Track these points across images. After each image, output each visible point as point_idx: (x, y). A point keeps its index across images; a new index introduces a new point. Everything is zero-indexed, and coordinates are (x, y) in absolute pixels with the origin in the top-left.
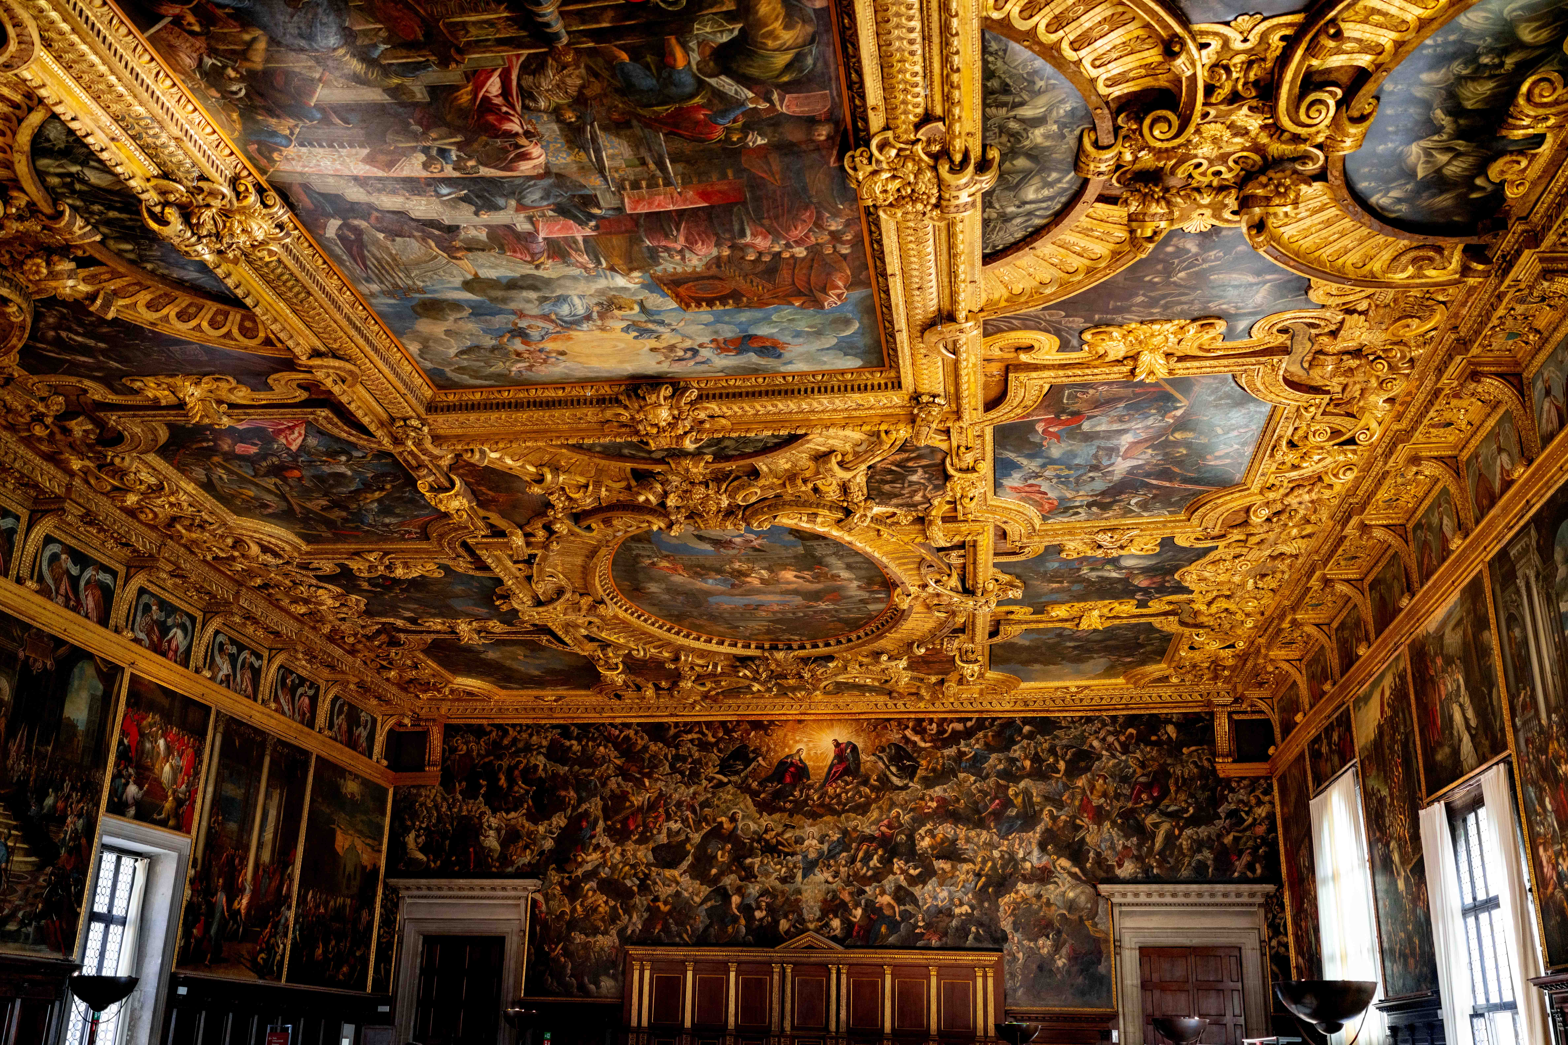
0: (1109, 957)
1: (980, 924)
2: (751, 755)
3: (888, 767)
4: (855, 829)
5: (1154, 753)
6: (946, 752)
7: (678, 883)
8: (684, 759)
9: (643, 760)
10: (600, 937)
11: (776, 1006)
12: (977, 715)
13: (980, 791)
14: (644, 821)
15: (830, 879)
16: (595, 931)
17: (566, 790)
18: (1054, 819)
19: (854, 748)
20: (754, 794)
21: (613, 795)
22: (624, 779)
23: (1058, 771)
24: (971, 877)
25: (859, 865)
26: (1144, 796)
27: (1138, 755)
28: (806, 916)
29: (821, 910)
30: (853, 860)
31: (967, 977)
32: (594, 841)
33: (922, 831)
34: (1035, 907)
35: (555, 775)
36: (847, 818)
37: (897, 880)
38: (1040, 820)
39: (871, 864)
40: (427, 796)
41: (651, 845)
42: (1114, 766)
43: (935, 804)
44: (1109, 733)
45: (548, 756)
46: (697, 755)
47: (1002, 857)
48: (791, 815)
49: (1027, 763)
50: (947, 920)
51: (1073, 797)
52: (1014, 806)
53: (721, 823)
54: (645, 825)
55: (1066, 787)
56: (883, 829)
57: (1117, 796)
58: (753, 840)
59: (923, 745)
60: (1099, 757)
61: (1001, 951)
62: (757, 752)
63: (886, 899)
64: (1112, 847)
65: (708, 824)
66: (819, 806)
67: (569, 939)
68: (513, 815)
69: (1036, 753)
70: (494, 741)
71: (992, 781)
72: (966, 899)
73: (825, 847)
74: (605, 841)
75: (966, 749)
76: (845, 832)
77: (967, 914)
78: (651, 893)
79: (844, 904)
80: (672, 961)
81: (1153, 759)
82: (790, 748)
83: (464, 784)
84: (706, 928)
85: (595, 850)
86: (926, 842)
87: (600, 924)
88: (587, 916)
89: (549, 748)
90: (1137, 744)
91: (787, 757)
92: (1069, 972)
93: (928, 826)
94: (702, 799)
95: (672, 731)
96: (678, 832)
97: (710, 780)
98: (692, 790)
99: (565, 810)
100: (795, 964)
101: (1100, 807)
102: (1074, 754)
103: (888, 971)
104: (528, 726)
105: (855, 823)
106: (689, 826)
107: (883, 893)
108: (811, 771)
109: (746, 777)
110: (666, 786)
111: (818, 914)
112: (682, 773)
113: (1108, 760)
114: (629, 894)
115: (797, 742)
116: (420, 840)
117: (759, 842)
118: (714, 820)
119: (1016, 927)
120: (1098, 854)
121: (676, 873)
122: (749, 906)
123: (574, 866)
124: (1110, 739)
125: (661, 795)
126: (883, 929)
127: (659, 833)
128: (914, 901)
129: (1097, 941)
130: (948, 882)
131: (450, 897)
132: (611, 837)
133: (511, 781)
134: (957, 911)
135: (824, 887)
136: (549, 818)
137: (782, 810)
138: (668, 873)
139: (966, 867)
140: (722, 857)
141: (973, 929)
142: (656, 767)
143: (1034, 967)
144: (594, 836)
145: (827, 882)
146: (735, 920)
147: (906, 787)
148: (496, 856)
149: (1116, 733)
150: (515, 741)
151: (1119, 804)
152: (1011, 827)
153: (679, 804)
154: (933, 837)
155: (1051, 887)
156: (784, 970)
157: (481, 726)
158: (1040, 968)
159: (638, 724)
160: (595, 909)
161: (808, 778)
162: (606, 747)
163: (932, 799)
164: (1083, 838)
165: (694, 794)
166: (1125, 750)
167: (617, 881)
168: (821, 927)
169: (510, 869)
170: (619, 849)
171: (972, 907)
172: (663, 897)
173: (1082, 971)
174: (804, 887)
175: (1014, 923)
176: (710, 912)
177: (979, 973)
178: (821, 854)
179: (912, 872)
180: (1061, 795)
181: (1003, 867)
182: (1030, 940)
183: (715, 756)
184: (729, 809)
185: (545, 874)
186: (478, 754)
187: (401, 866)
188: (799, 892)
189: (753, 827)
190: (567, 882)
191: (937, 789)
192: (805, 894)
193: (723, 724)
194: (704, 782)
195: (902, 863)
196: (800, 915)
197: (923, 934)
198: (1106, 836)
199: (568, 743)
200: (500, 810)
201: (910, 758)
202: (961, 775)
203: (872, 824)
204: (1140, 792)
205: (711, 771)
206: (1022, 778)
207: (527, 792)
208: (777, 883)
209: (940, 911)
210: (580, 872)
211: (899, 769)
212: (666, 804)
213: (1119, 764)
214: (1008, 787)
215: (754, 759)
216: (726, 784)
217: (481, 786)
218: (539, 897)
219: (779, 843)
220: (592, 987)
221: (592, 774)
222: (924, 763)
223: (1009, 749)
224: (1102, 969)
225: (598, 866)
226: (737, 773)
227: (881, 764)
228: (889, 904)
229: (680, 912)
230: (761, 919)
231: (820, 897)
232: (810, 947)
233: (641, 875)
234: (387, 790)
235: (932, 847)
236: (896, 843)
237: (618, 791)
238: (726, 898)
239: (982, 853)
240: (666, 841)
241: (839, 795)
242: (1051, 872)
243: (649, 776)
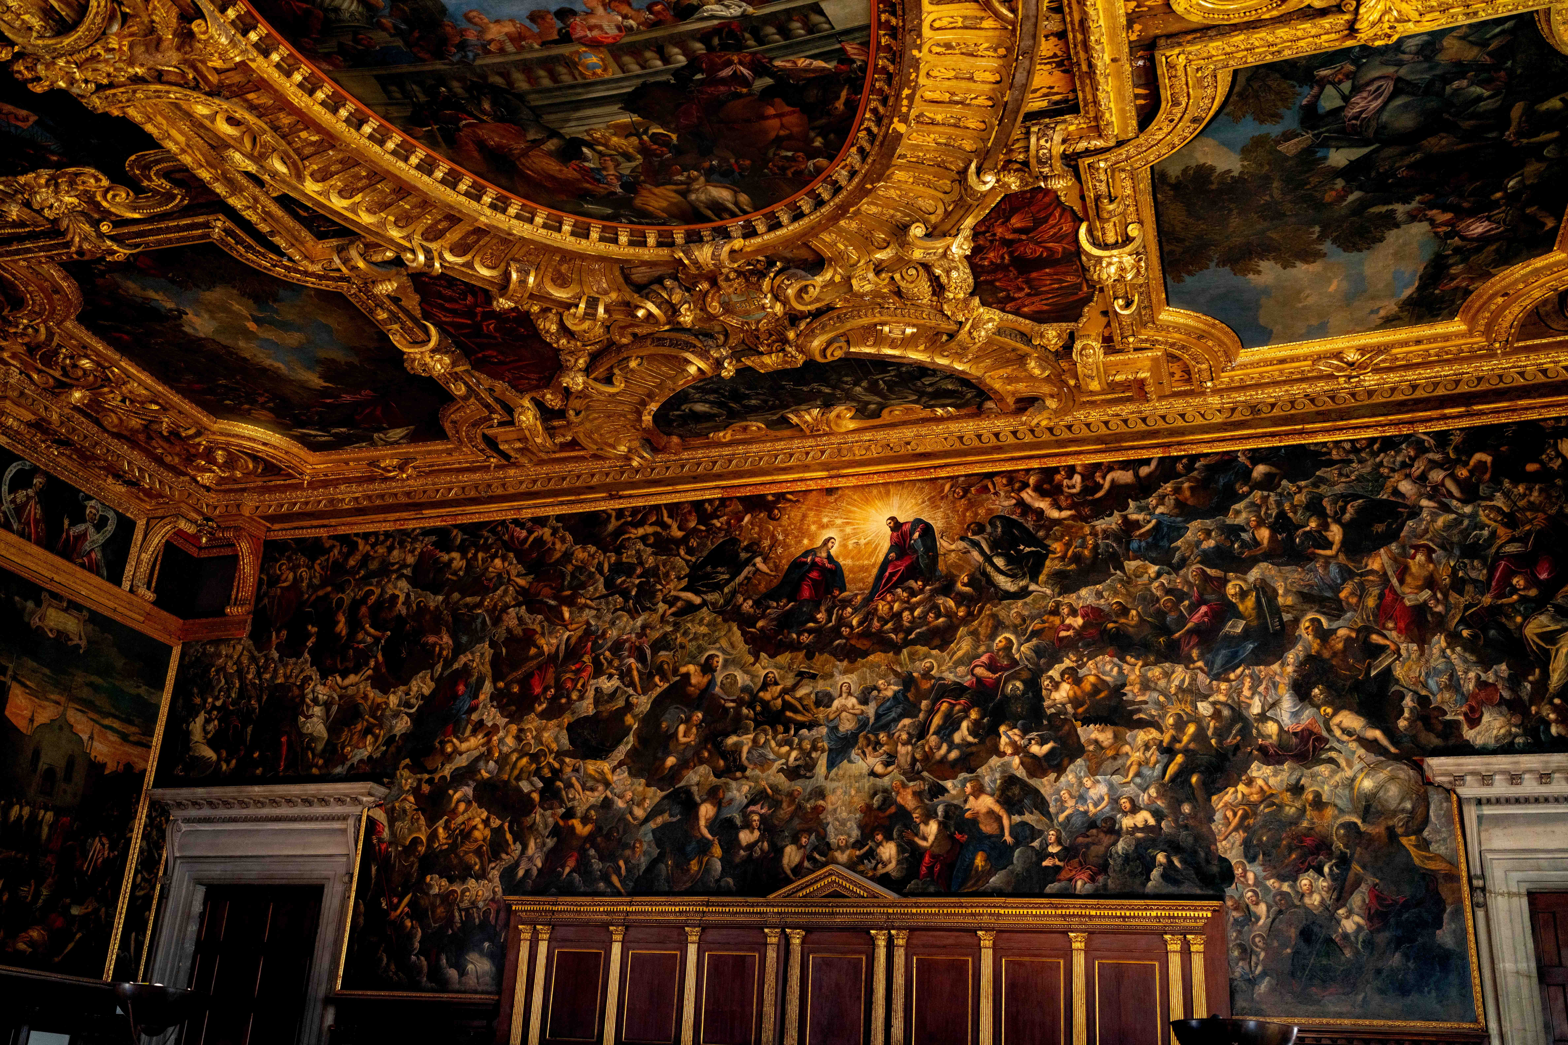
0: (1458, 912)
1: (1173, 847)
2: (744, 555)
3: (989, 560)
4: (926, 675)
5: (1535, 496)
6: (1101, 524)
7: (607, 784)
8: (629, 570)
9: (563, 576)
10: (472, 883)
11: (769, 1010)
12: (1158, 454)
13: (1168, 592)
14: (557, 680)
15: (879, 769)
16: (465, 873)
17: (437, 633)
18: (1324, 635)
19: (927, 530)
20: (745, 621)
21: (511, 638)
22: (530, 611)
23: (1329, 545)
24: (1154, 755)
25: (933, 739)
26: (1518, 581)
27: (1499, 501)
28: (833, 840)
29: (861, 827)
30: (922, 732)
31: (1147, 953)
32: (474, 717)
33: (1055, 673)
34: (1290, 811)
35: (422, 609)
36: (912, 657)
37: (1005, 766)
38: (1294, 641)
39: (957, 738)
40: (229, 657)
41: (567, 719)
42: (1448, 527)
43: (1079, 621)
44: (1434, 465)
45: (414, 581)
46: (651, 561)
47: (1217, 714)
48: (810, 656)
49: (1264, 534)
50: (1106, 840)
51: (1362, 592)
52: (1239, 616)
53: (687, 676)
54: (559, 686)
55: (1347, 574)
56: (979, 671)
57: (1458, 585)
58: (740, 702)
59: (1055, 514)
60: (1415, 512)
61: (1221, 898)
62: (754, 549)
63: (986, 803)
64: (1454, 685)
65: (664, 678)
66: (860, 636)
67: (421, 887)
68: (352, 678)
69: (1282, 514)
70: (335, 562)
71: (1191, 572)
72: (1144, 798)
73: (871, 710)
74: (491, 716)
75: (1140, 517)
76: (908, 681)
77: (1146, 828)
78: (562, 802)
79: (904, 814)
80: (586, 924)
81: (1531, 507)
82: (812, 537)
83: (284, 633)
84: (653, 864)
85: (474, 733)
86: (1064, 692)
87: (473, 859)
88: (454, 847)
89: (416, 567)
90: (1496, 483)
91: (807, 553)
92: (1369, 943)
93: (1067, 663)
94: (656, 635)
95: (613, 524)
96: (613, 696)
97: (671, 602)
98: (639, 622)
99: (432, 667)
100: (809, 929)
101: (1421, 609)
102: (1359, 511)
103: (987, 941)
104: (387, 534)
105: (926, 663)
106: (632, 684)
107: (979, 791)
108: (848, 576)
109: (734, 593)
110: (598, 617)
111: (855, 833)
112: (625, 594)
113: (1434, 516)
114: (525, 805)
115: (823, 527)
116: (210, 727)
117: (751, 706)
118: (675, 671)
119: (1250, 853)
120: (1423, 701)
121: (606, 766)
122: (730, 821)
123: (439, 760)
124: (1437, 476)
125: (588, 632)
126: (979, 861)
127: (581, 698)
128: (1041, 805)
129: (1429, 879)
130: (1108, 766)
131: (246, 820)
132: (501, 708)
133: (355, 625)
134: (1127, 822)
135: (867, 783)
136: (406, 682)
137: (795, 647)
138: (591, 767)
139: (1142, 736)
140: (686, 736)
141: (1161, 858)
142: (583, 585)
143: (1293, 932)
144: (474, 709)
145: (873, 773)
146: (704, 847)
147: (1023, 593)
148: (320, 747)
149: (1447, 465)
150: (366, 559)
151: (1463, 601)
152: (1235, 655)
153: (617, 647)
154: (1077, 681)
155: (1323, 770)
156: (787, 940)
157: (318, 540)
158: (1306, 935)
159: (559, 518)
160: (466, 834)
161: (843, 589)
162: (504, 558)
163: (1073, 612)
164: (1389, 670)
165: (644, 627)
166: (1470, 493)
167: (506, 783)
168: (861, 859)
169: (339, 770)
170: (514, 728)
171: (1158, 814)
172: (580, 810)
173: (1397, 943)
174: (829, 785)
175: (1247, 844)
176: (660, 835)
177: (1174, 946)
178: (863, 723)
179: (1035, 749)
180: (1337, 589)
181: (1220, 734)
182: (1282, 878)
183: (681, 561)
184: (701, 650)
185: (392, 776)
186: (310, 585)
187: (179, 771)
188: (821, 793)
189: (742, 679)
190: (426, 788)
191: (1084, 592)
192: (832, 798)
193: (698, 506)
194: (662, 607)
195: (1015, 734)
196: (822, 837)
197: (1057, 869)
198: (1440, 664)
199: (445, 557)
200: (332, 671)
201: (1031, 540)
202: (1131, 565)
203: (959, 662)
204: (1508, 575)
205: (673, 587)
206: (1254, 561)
207: (377, 640)
208: (782, 778)
209: (1092, 824)
210: (447, 771)
211: (1009, 560)
212: (596, 647)
213: (1458, 522)
214: (1225, 581)
215: (749, 561)
216: (700, 607)
217: (309, 635)
218: (380, 815)
219: (787, 706)
220: (453, 973)
221: (479, 605)
222: (1057, 546)
223: (1225, 511)
224: (1445, 936)
225: (477, 759)
226: (718, 587)
227: (976, 554)
228: (991, 813)
229: (608, 837)
230: (751, 847)
231: (859, 802)
232: (836, 895)
233: (547, 773)
234: (170, 649)
235: (1076, 702)
236: (1006, 699)
237: (518, 631)
238: (690, 807)
239: (1174, 709)
240: (591, 711)
241: (899, 615)
242: (1320, 739)
243: (571, 602)
